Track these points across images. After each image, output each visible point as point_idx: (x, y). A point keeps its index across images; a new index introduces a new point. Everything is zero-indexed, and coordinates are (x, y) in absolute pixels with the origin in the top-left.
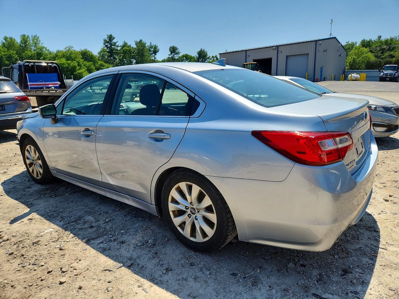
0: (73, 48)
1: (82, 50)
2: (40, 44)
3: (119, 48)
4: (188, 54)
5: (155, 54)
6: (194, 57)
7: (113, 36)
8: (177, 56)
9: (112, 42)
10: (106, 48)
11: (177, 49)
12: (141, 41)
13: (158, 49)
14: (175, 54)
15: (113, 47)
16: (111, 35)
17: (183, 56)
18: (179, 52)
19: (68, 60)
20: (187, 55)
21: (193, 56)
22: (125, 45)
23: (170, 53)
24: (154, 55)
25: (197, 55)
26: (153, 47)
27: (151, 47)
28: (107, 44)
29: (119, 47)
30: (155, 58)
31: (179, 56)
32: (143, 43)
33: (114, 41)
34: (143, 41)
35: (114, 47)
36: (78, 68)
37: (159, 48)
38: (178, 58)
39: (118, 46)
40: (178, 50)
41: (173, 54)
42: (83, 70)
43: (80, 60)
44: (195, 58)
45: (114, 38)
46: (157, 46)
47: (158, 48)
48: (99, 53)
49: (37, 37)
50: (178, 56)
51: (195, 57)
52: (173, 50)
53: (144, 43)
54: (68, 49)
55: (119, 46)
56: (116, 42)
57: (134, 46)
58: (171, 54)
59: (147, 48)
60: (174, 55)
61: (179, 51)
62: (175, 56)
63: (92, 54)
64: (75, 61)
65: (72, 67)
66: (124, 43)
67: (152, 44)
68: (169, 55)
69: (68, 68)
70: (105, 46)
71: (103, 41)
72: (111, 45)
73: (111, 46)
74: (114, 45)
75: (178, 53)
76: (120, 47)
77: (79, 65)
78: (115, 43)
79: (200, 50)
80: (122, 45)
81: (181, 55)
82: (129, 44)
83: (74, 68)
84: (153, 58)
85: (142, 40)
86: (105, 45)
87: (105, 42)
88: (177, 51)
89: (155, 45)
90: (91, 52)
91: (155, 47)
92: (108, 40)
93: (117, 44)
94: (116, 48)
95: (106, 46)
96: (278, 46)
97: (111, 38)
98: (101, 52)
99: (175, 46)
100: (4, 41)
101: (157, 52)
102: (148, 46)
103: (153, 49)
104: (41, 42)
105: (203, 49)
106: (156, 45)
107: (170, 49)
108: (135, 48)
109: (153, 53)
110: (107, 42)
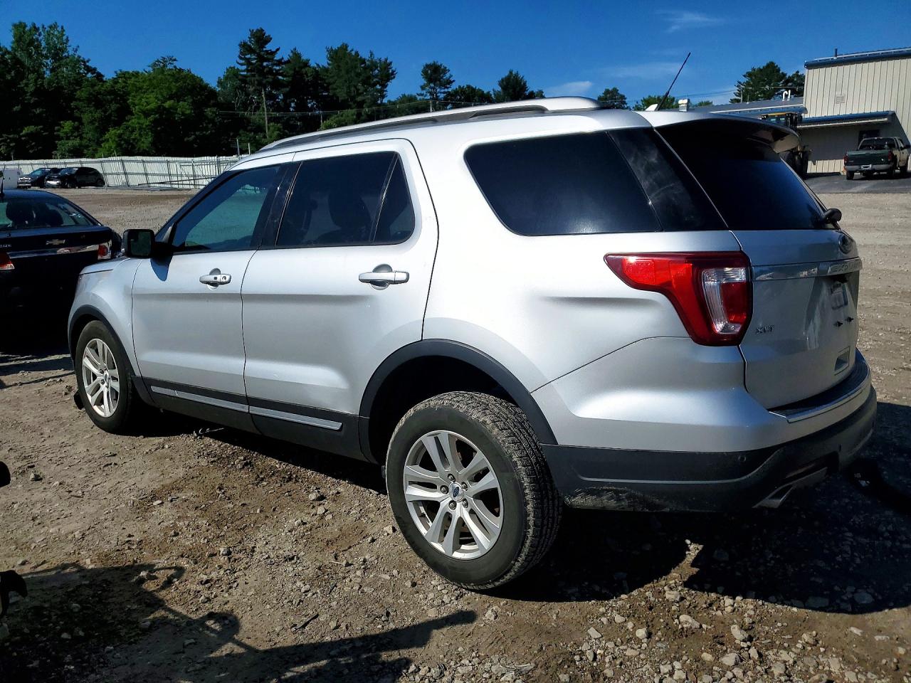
4: (473, 86)
5: (384, 86)
6: (489, 92)
8: (442, 91)
9: (264, 49)
10: (244, 67)
11: (445, 71)
12: (344, 47)
13: (393, 72)
14: (439, 85)
15: (265, 64)
16: (261, 30)
17: (461, 91)
18: (452, 79)
20: (469, 87)
21: (486, 91)
23: (424, 82)
24: (379, 87)
25: (499, 89)
26: (379, 65)
28: (248, 56)
29: (283, 64)
30: (383, 97)
31: (450, 90)
32: (350, 54)
33: (269, 47)
34: (349, 49)
35: (270, 64)
37: (394, 66)
38: (446, 95)
39: (280, 62)
40: (448, 75)
41: (432, 85)
44: (493, 96)
45: (268, 40)
46: (391, 63)
47: (393, 69)
50: (446, 90)
51: (492, 93)
52: (434, 74)
53: (353, 53)
55: (283, 61)
56: (274, 50)
58: (428, 84)
60: (434, 88)
61: (451, 76)
62: (439, 90)
66: (291, 54)
67: (376, 58)
68: (423, 88)
70: (243, 62)
71: (238, 49)
72: (261, 59)
73: (260, 63)
74: (268, 60)
78: (273, 53)
79: (507, 74)
80: (288, 58)
81: (454, 87)
82: (304, 57)
85: (347, 46)
86: (245, 59)
87: (245, 48)
88: (444, 77)
89: (383, 59)
91: (385, 66)
92: (252, 46)
93: (277, 57)
95: (248, 62)
97: (261, 38)
99: (440, 64)
101: (388, 80)
102: (363, 63)
103: (377, 72)
105: (514, 73)
106: (386, 60)
107: (425, 72)
108: (326, 70)
109: (378, 83)
110: (251, 51)
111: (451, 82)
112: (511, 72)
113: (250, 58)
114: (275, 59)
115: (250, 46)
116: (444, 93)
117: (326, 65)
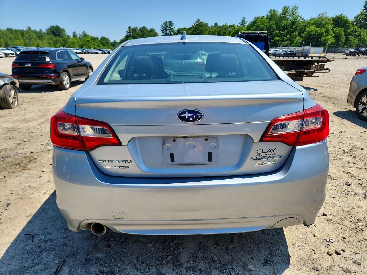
0: (326, 15)
1: (337, 16)
2: (297, 14)
19: (317, 27)
36: (325, 34)
43: (329, 27)
48: (356, 18)
49: (297, 7)
54: (321, 16)
63: (346, 20)
64: (324, 27)
65: (319, 34)
69: (314, 35)
83: (321, 35)
90: (346, 17)
98: (358, 16)
100: (269, 14)
104: (299, 11)
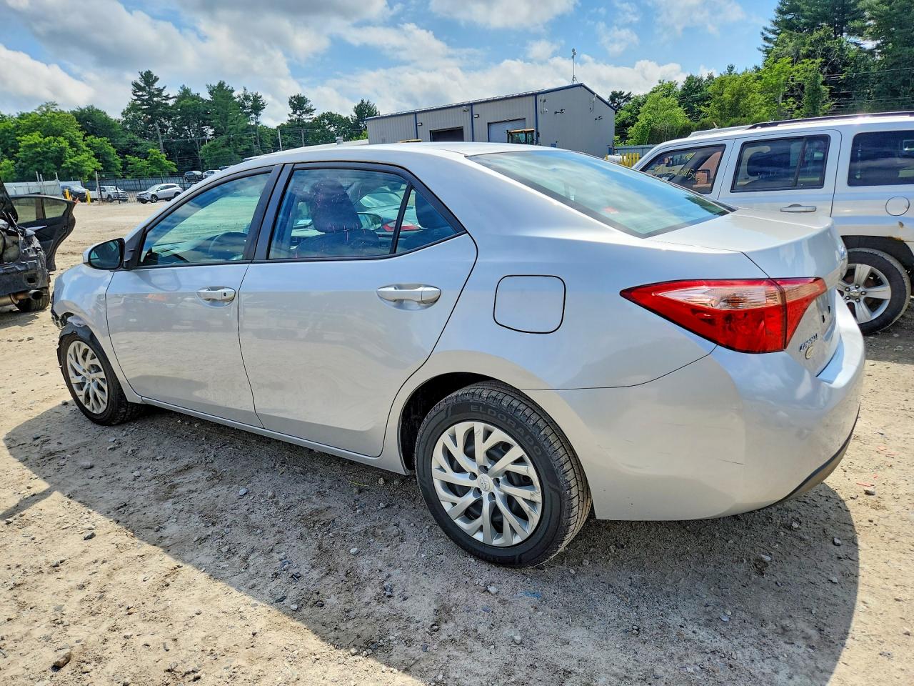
3: (171, 102)
4: (333, 113)
5: (257, 114)
7: (155, 73)
9: (153, 87)
10: (139, 102)
11: (306, 101)
12: (221, 85)
13: (263, 104)
14: (303, 112)
15: (155, 99)
16: (150, 72)
17: (323, 117)
18: (313, 108)
20: (330, 113)
21: (344, 116)
22: (185, 93)
23: (291, 111)
24: (253, 115)
25: (354, 114)
26: (252, 98)
27: (247, 98)
28: (140, 93)
29: (171, 98)
32: (226, 89)
33: (157, 85)
34: (226, 85)
35: (159, 99)
37: (264, 99)
38: (311, 121)
39: (167, 98)
40: (309, 105)
41: (298, 113)
42: (84, 156)
44: (351, 120)
45: (156, 79)
46: (261, 97)
50: (311, 117)
51: (350, 117)
52: (298, 103)
55: (170, 96)
56: (162, 88)
57: (206, 96)
58: (295, 113)
59: (237, 100)
60: (300, 115)
61: (311, 106)
62: (304, 116)
66: (181, 90)
67: (249, 93)
68: (291, 115)
70: (136, 98)
71: (132, 87)
72: (152, 96)
73: (150, 99)
74: (157, 96)
75: (310, 111)
76: (175, 99)
77: (72, 144)
78: (160, 91)
79: (360, 102)
80: (177, 94)
81: (315, 115)
82: (194, 92)
84: (253, 123)
85: (224, 83)
86: (136, 95)
87: (136, 85)
88: (307, 106)
89: (254, 93)
91: (256, 99)
92: (142, 85)
93: (164, 93)
94: (164, 102)
95: (140, 98)
96: (471, 105)
97: (149, 78)
99: (302, 96)
101: (260, 110)
102: (239, 97)
103: (251, 103)
105: (365, 101)
106: (257, 93)
107: (290, 102)
108: (209, 102)
109: (251, 112)
110: (141, 89)
111: (312, 110)
112: (362, 101)
113: (142, 96)
114: (164, 95)
115: (141, 86)
116: (310, 119)
117: (209, 99)
